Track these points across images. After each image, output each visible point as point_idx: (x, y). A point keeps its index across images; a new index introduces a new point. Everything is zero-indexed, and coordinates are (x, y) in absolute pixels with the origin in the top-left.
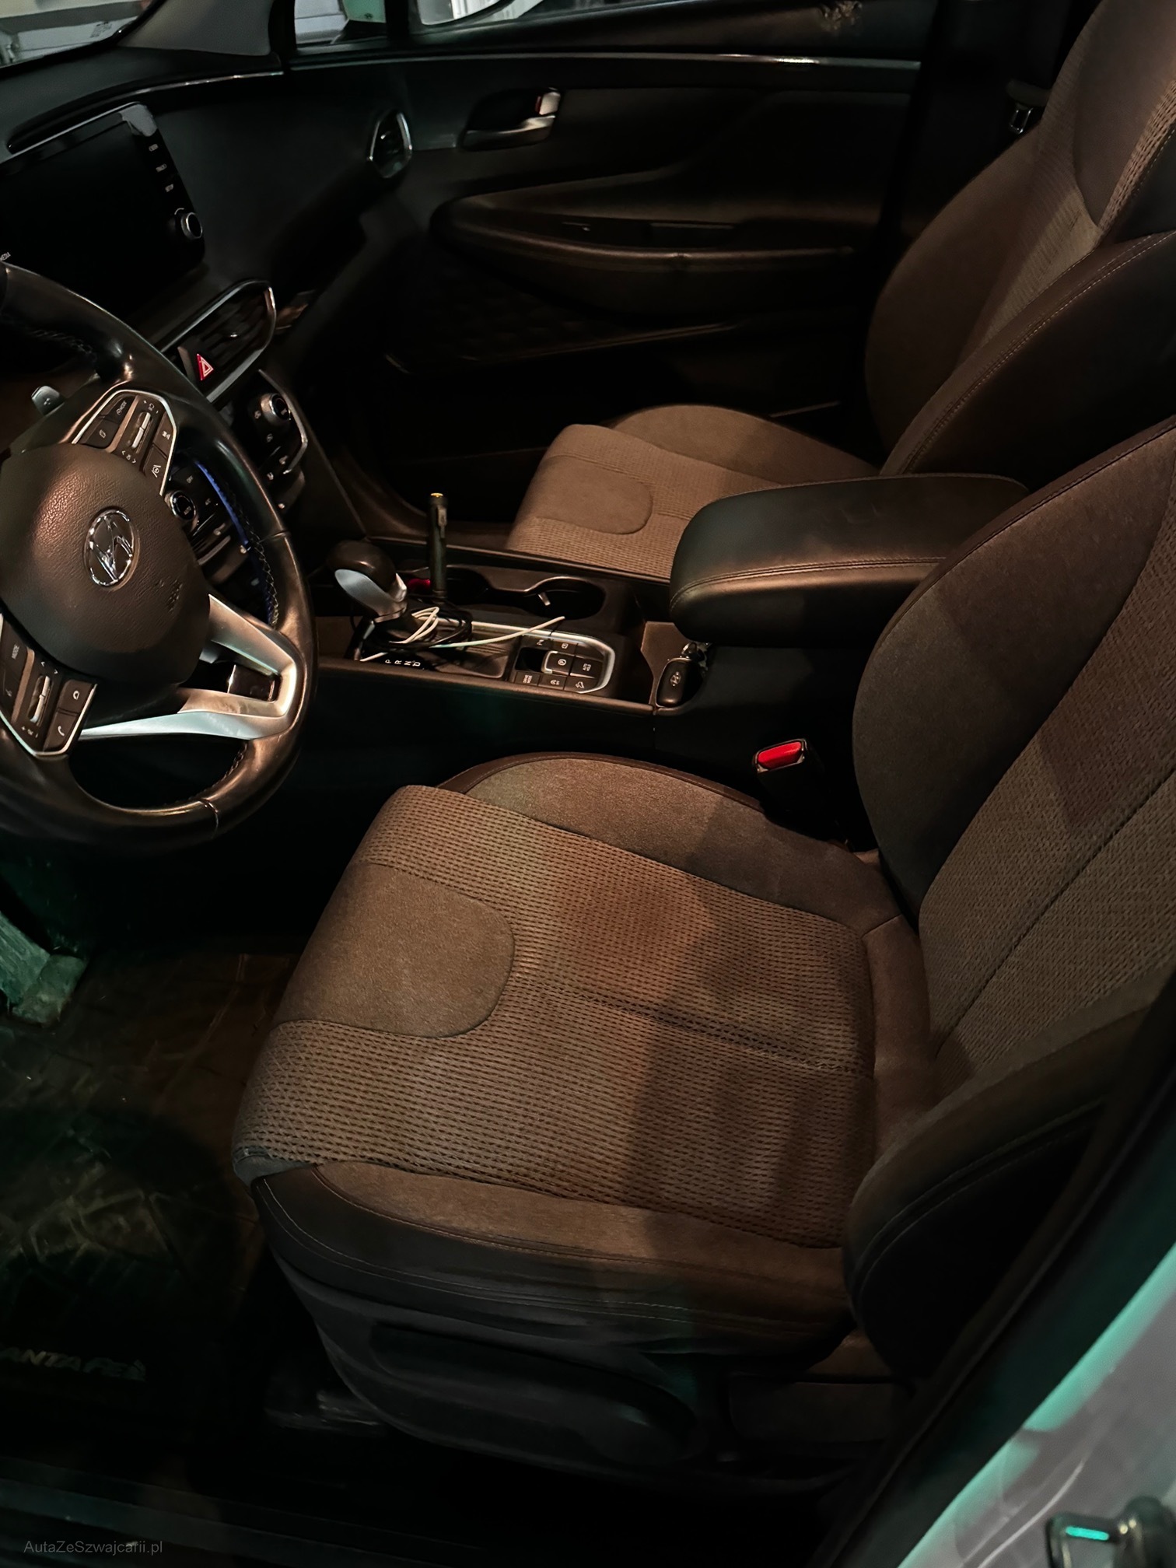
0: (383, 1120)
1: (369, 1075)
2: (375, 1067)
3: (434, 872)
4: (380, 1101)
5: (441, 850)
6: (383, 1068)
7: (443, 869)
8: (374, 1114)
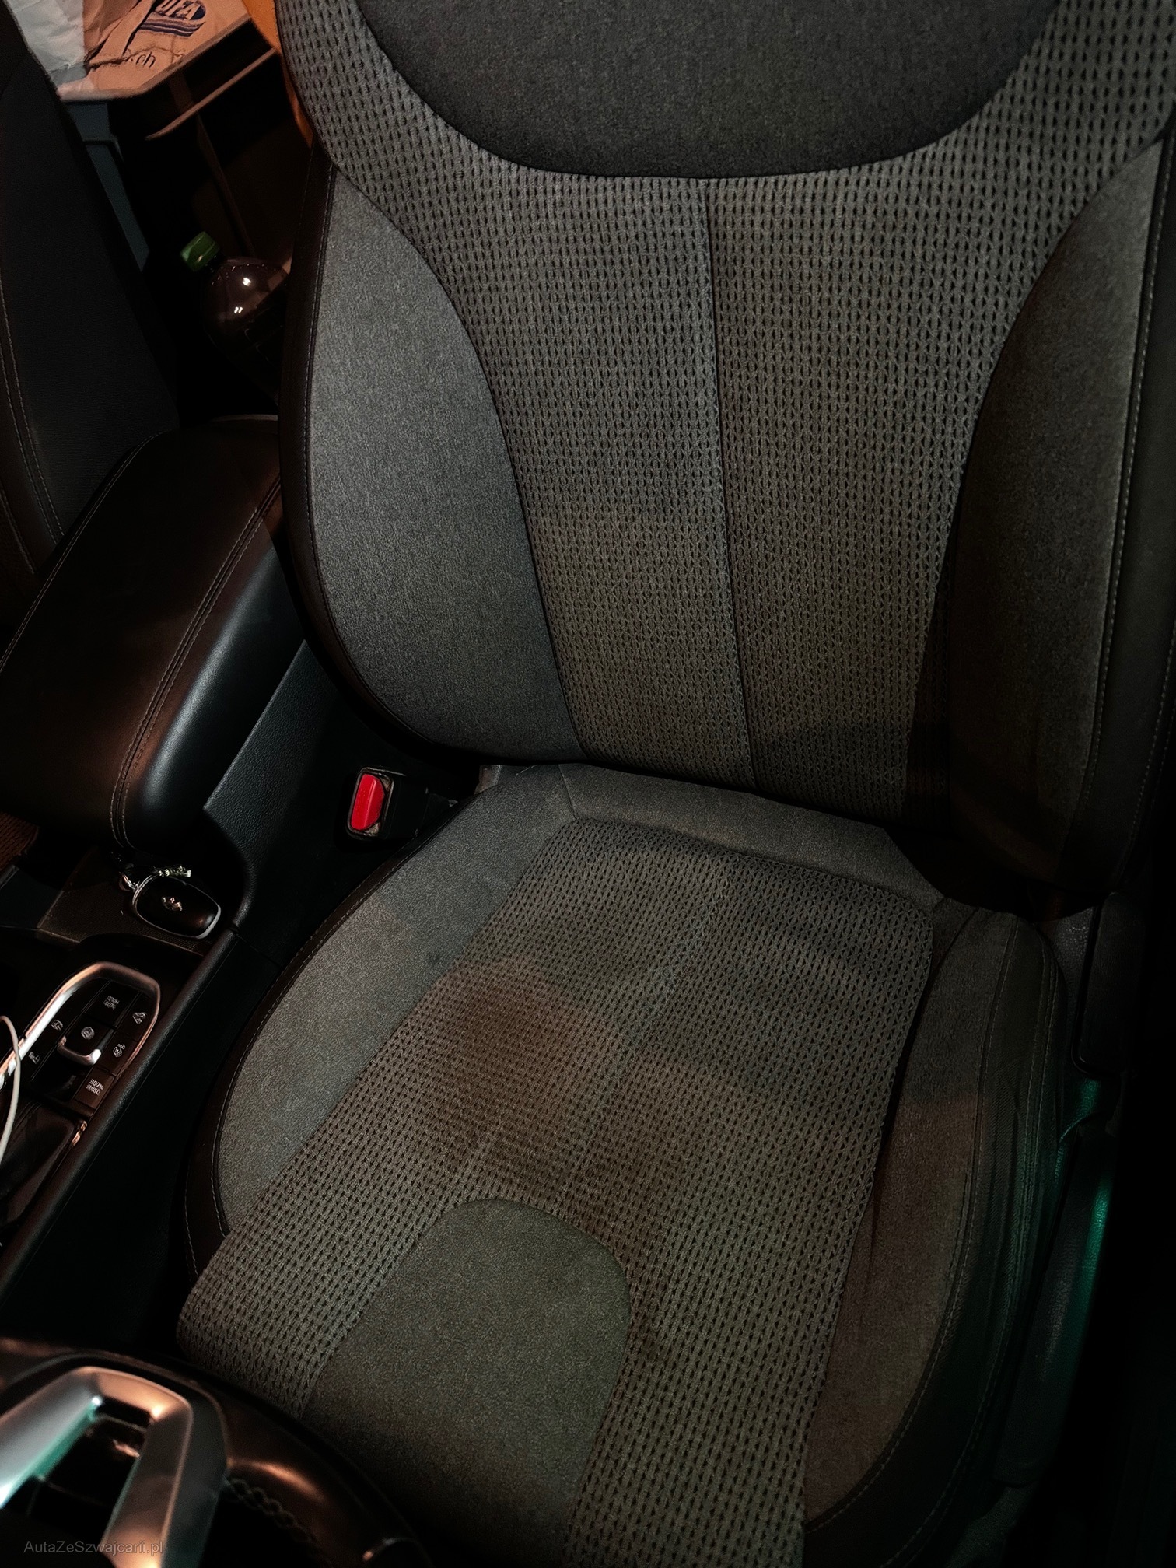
0: (750, 1415)
1: (680, 1427)
2: (667, 1417)
3: (357, 1294)
4: (721, 1416)
5: (323, 1278)
6: (671, 1405)
7: (356, 1280)
8: (741, 1426)
